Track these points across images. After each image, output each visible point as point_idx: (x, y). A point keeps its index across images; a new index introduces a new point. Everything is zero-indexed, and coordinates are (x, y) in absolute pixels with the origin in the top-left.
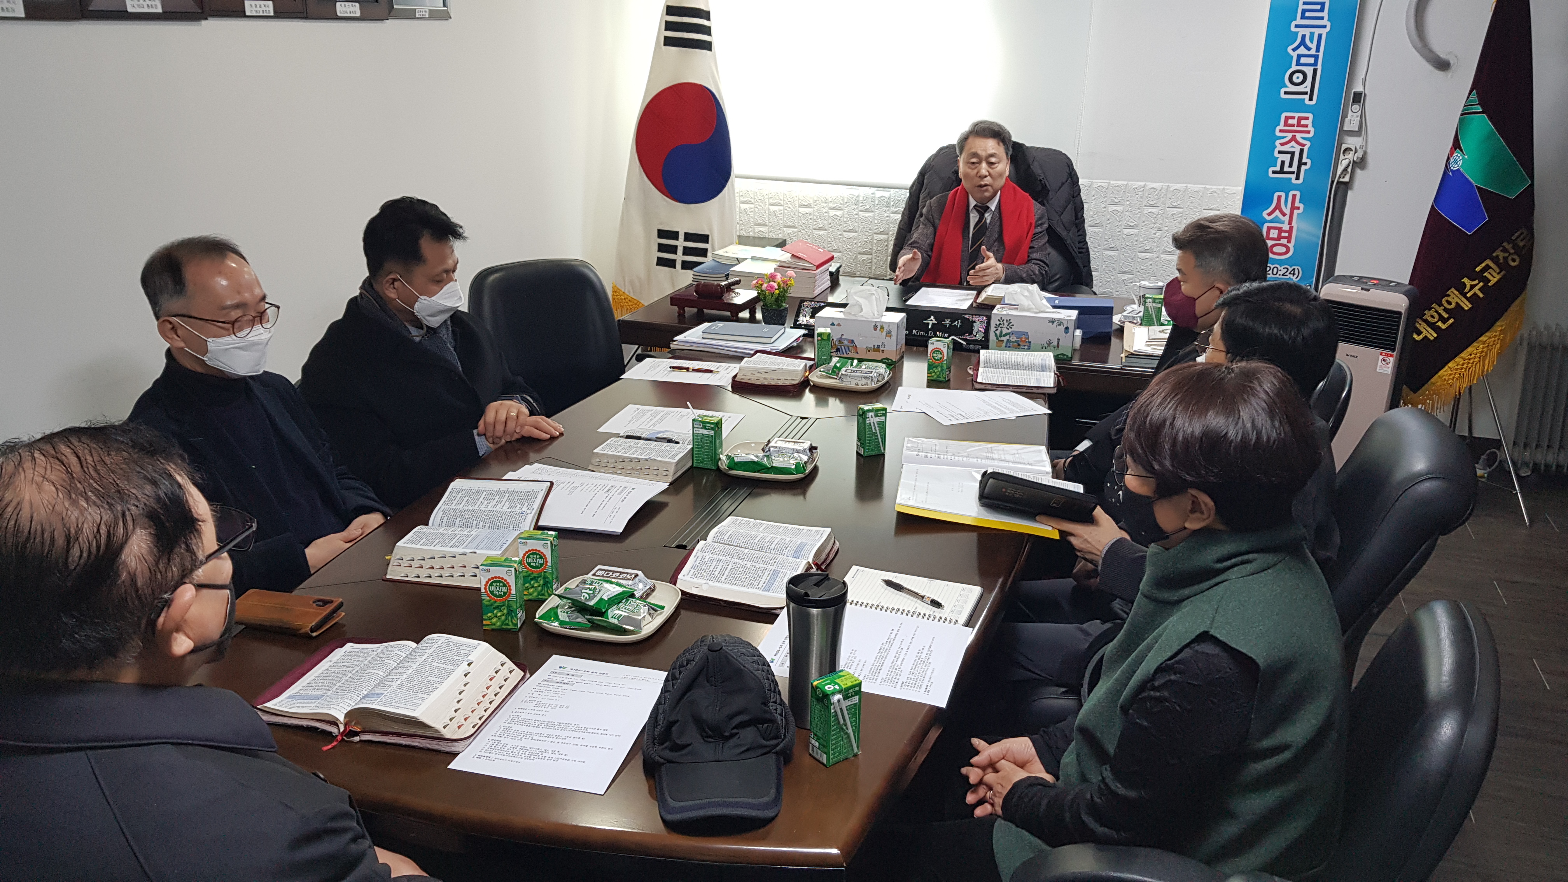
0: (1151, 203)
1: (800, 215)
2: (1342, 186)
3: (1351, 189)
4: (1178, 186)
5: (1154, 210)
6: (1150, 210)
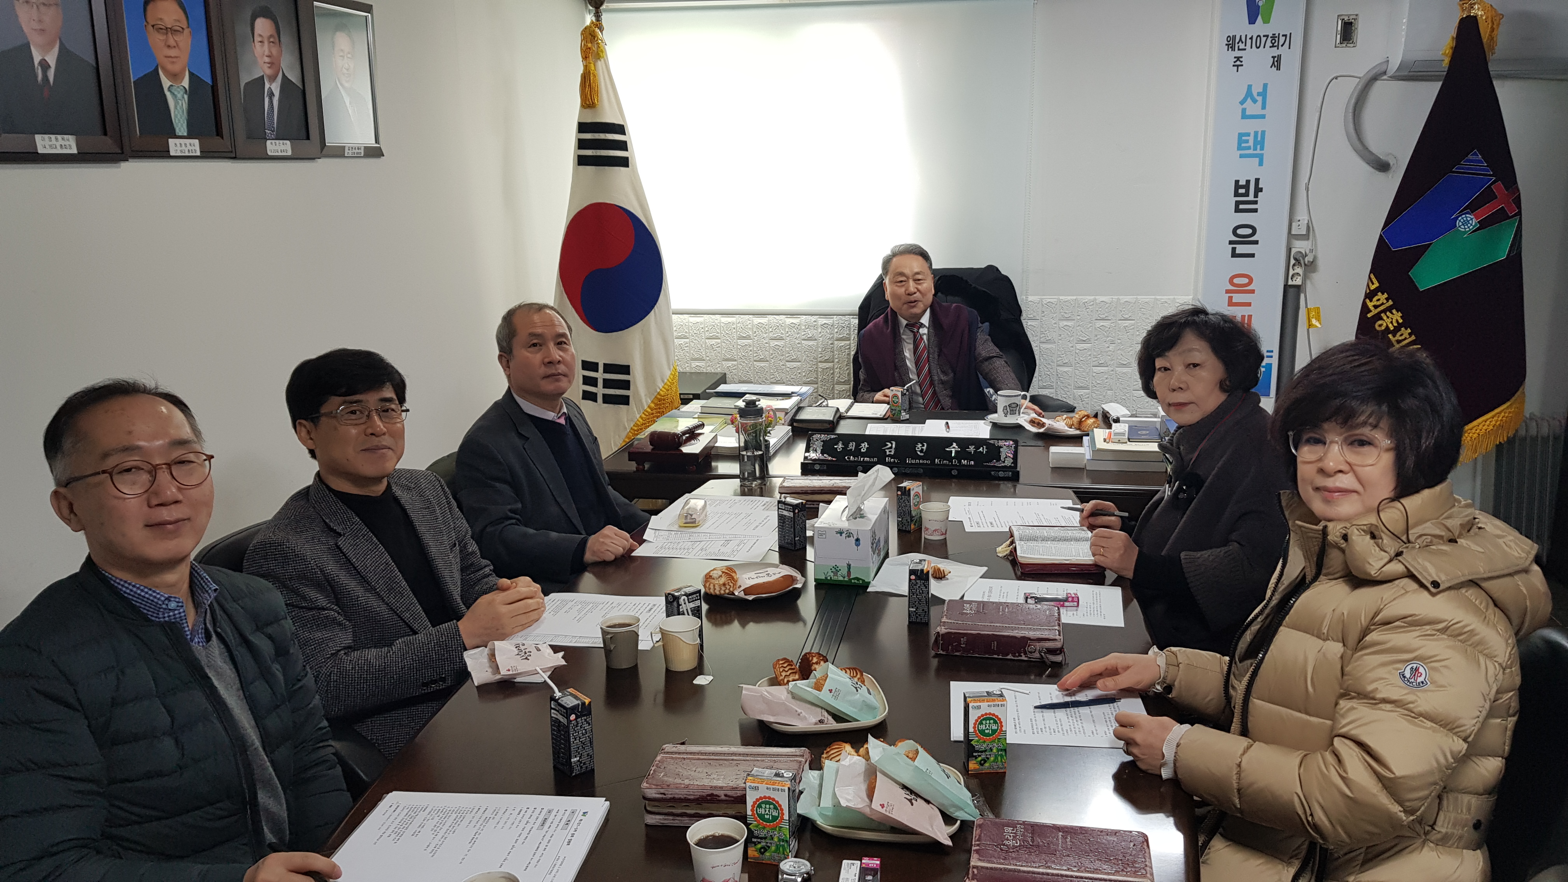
0: (1103, 316)
1: (739, 347)
2: (1295, 289)
3: (1304, 292)
4: (1129, 298)
5: (1107, 323)
6: (1102, 324)
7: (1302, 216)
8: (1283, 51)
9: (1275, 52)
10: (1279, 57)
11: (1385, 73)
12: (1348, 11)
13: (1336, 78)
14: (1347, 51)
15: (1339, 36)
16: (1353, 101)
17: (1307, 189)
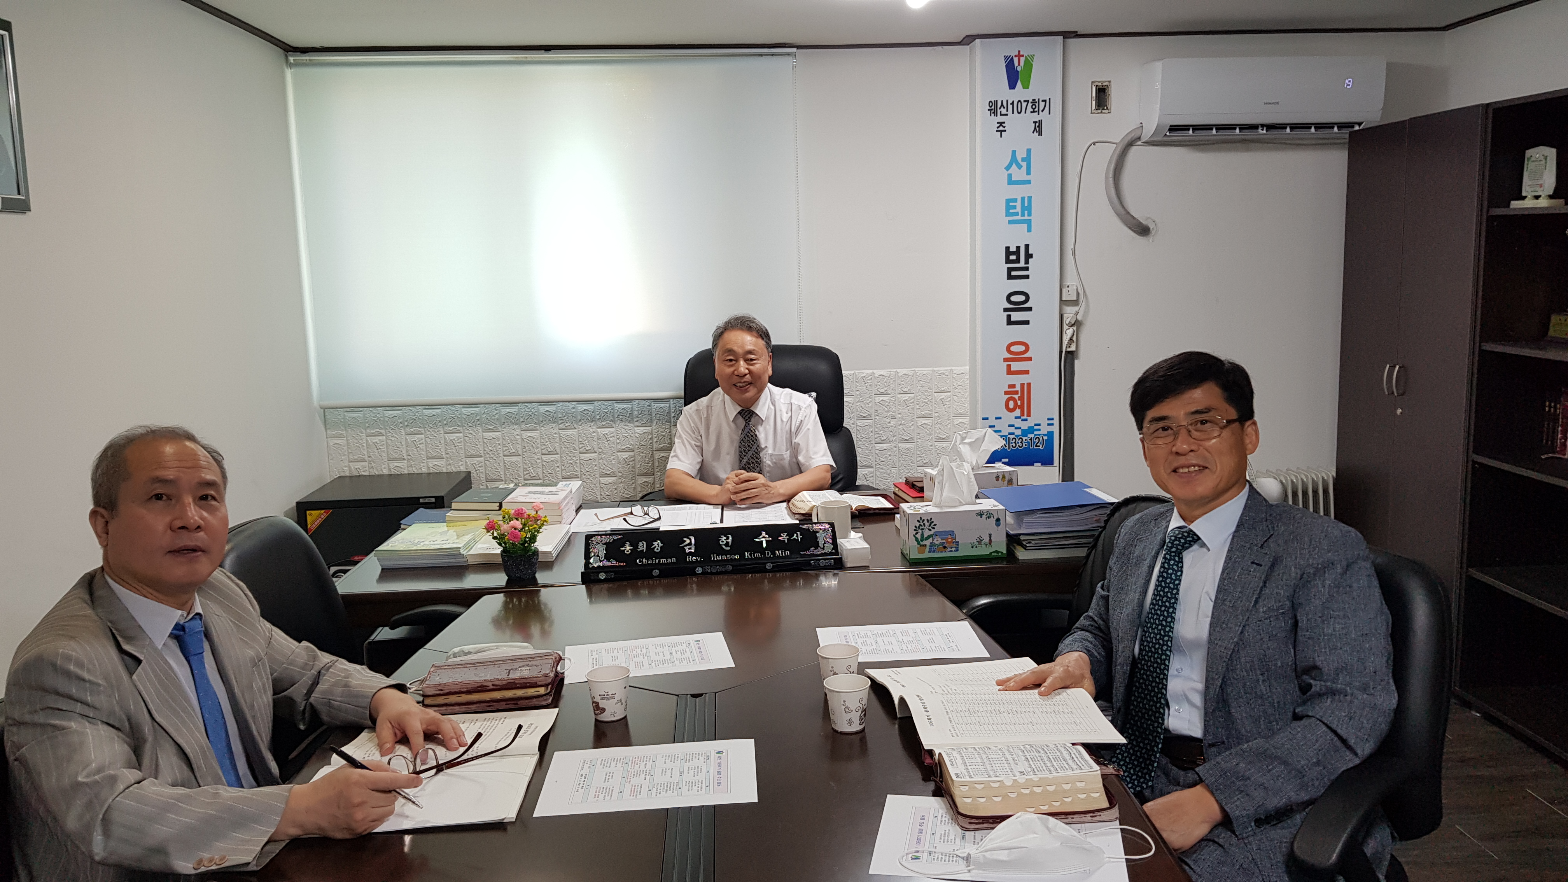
0: (882, 391)
2: (1070, 356)
3: (1077, 358)
4: (906, 371)
5: (886, 398)
6: (881, 399)
7: (1072, 281)
8: (1044, 116)
9: (1036, 117)
10: (1041, 122)
11: (1139, 138)
12: (1102, 78)
13: (1094, 144)
14: (1102, 117)
15: (1094, 103)
16: (1113, 166)
17: (1074, 255)
